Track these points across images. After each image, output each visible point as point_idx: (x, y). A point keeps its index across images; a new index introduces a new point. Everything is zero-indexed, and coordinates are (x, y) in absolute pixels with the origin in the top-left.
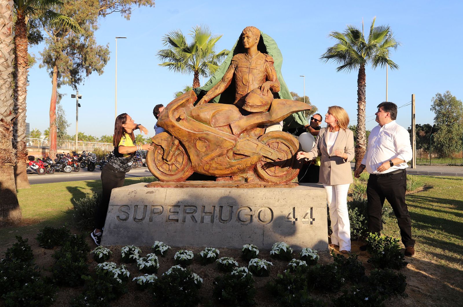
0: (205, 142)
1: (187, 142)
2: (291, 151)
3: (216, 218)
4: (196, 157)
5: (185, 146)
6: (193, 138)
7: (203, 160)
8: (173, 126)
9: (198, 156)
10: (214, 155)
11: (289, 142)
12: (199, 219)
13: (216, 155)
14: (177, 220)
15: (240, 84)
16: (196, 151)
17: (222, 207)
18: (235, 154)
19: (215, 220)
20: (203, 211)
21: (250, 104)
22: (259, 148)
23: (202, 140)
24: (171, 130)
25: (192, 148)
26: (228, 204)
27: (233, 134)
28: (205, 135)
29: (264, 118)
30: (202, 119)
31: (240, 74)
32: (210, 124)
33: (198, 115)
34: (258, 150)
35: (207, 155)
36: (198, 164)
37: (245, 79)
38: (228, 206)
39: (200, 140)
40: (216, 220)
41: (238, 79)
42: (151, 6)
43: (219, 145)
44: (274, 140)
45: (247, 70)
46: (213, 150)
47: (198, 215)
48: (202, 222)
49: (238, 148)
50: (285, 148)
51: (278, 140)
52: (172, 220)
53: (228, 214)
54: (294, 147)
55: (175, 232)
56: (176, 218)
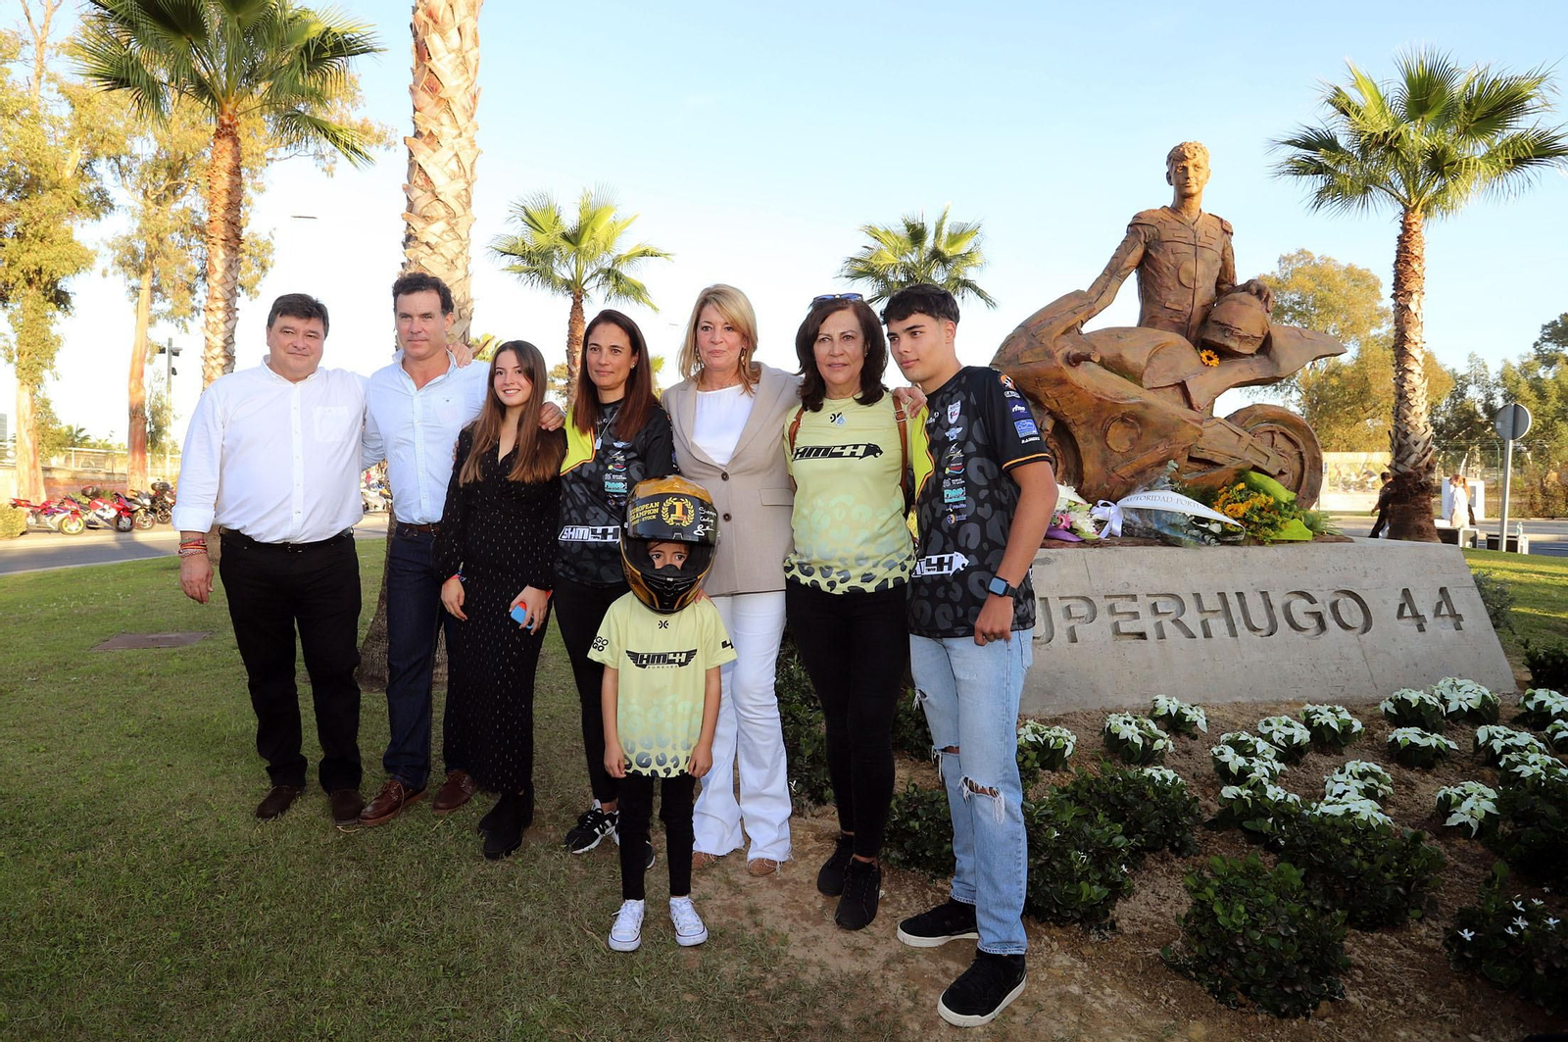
0: (1133, 426)
1: (1082, 428)
2: (1301, 453)
3: (1239, 623)
4: (1098, 466)
5: (1076, 435)
6: (1104, 415)
7: (1114, 475)
8: (1062, 382)
9: (1105, 463)
10: (1148, 462)
11: (1298, 431)
12: (1198, 631)
13: (1154, 460)
14: (1142, 636)
15: (1170, 284)
16: (1103, 450)
17: (1240, 595)
18: (1191, 459)
19: (1238, 628)
20: (1201, 609)
21: (1242, 333)
22: (1244, 444)
23: (1127, 422)
24: (1048, 394)
25: (1095, 442)
26: (1255, 587)
27: (1191, 407)
28: (1139, 409)
29: (1258, 370)
30: (1126, 368)
31: (1171, 257)
32: (1141, 379)
33: (1120, 356)
34: (1239, 452)
35: (1129, 459)
36: (1098, 486)
37: (1188, 272)
38: (1256, 590)
39: (1123, 420)
40: (1241, 627)
41: (1165, 270)
42: (388, 147)
43: (1166, 436)
44: (1265, 426)
45: (1190, 250)
46: (1148, 448)
47: (1192, 619)
48: (1207, 635)
49: (1201, 444)
50: (1287, 446)
51: (1275, 427)
52: (1128, 634)
53: (1263, 613)
54: (1310, 444)
55: (1149, 667)
56: (1139, 630)
